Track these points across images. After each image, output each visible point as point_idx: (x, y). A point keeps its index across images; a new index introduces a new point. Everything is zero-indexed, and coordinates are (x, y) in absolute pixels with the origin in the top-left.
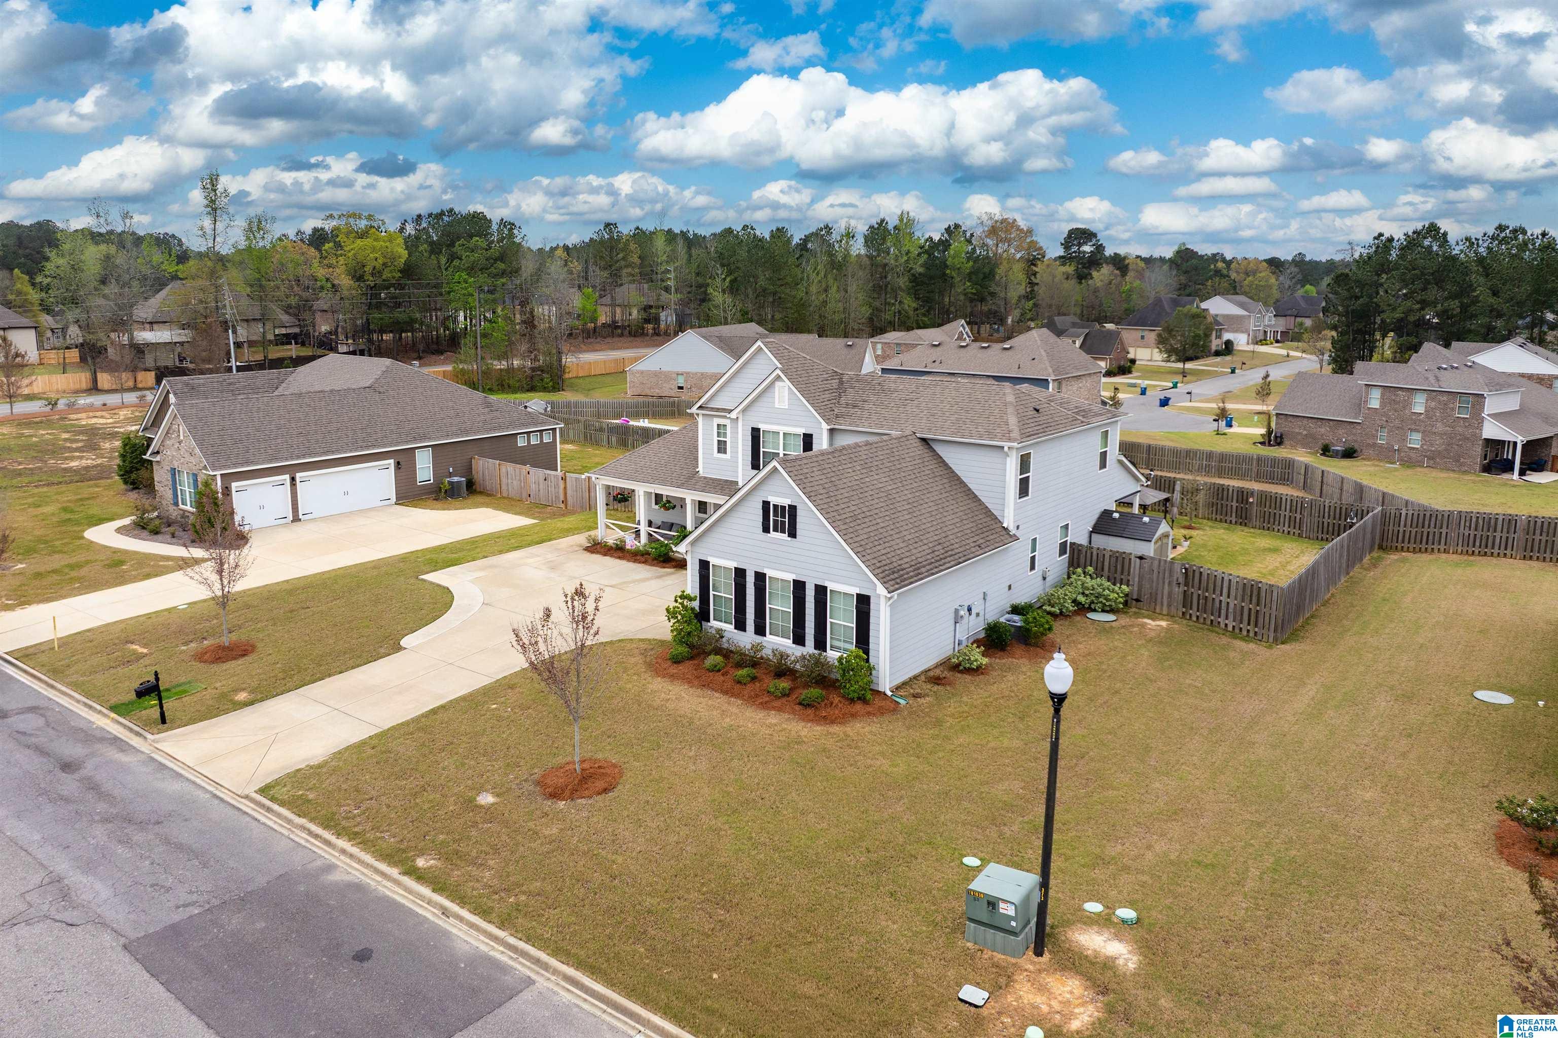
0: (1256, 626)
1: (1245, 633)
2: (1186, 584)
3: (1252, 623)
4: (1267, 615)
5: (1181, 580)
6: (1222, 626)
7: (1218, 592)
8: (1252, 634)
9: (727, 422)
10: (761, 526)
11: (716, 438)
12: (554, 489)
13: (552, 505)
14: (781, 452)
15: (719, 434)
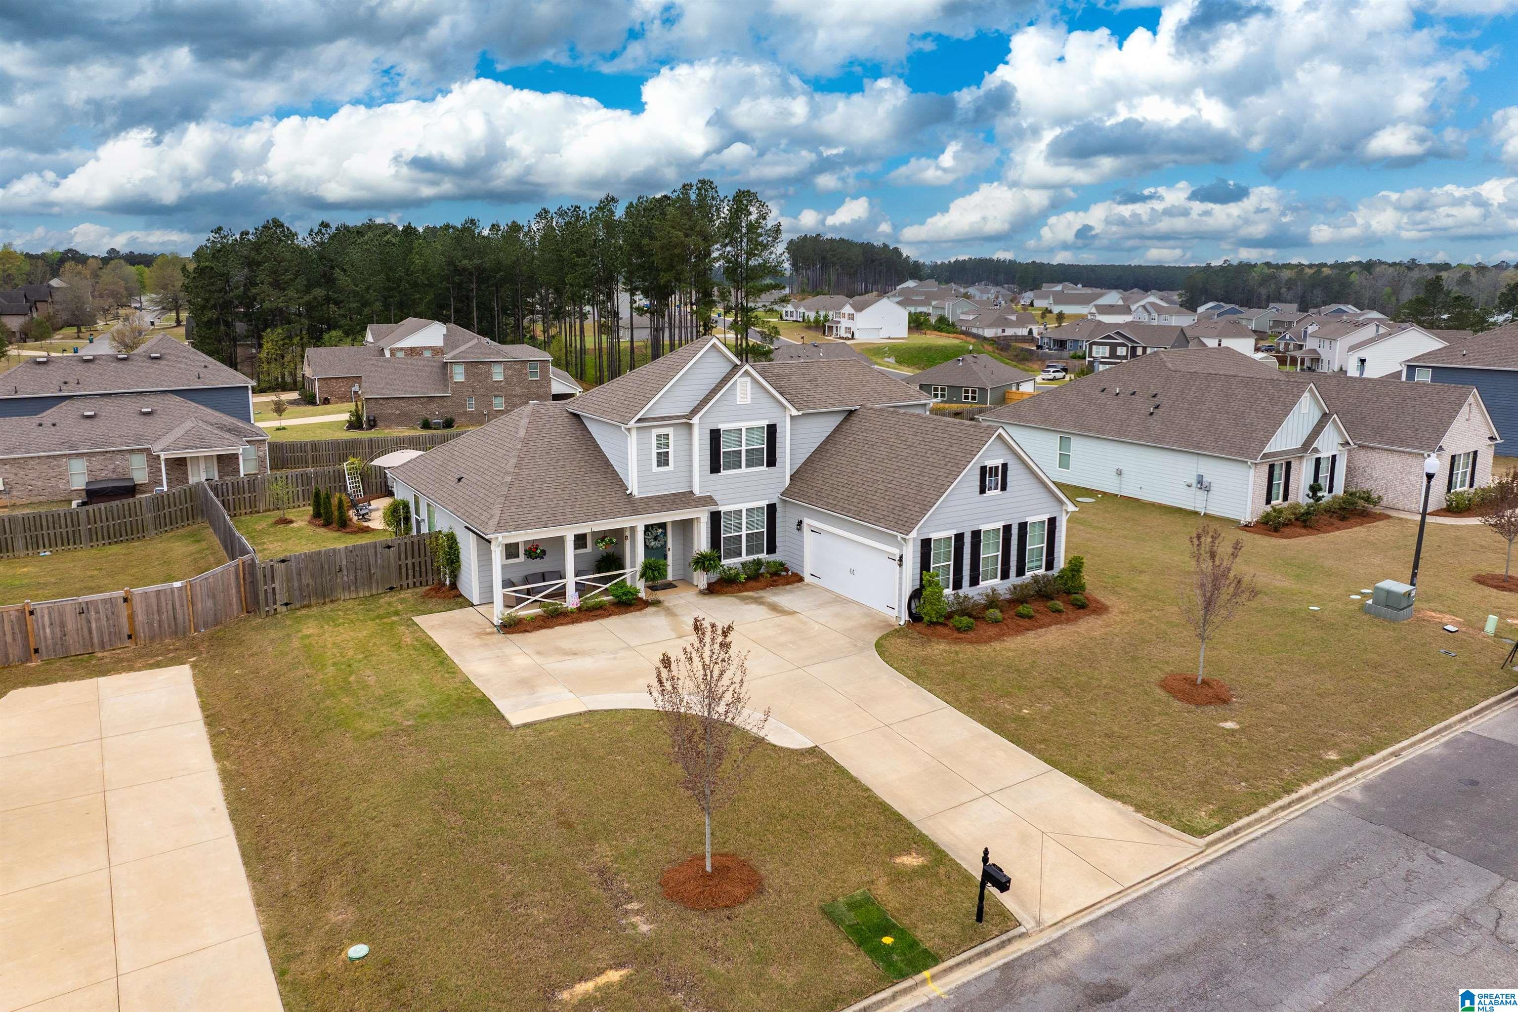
9: (670, 431)
10: (978, 489)
11: (655, 451)
12: (104, 622)
13: (103, 647)
14: (744, 449)
15: (659, 446)
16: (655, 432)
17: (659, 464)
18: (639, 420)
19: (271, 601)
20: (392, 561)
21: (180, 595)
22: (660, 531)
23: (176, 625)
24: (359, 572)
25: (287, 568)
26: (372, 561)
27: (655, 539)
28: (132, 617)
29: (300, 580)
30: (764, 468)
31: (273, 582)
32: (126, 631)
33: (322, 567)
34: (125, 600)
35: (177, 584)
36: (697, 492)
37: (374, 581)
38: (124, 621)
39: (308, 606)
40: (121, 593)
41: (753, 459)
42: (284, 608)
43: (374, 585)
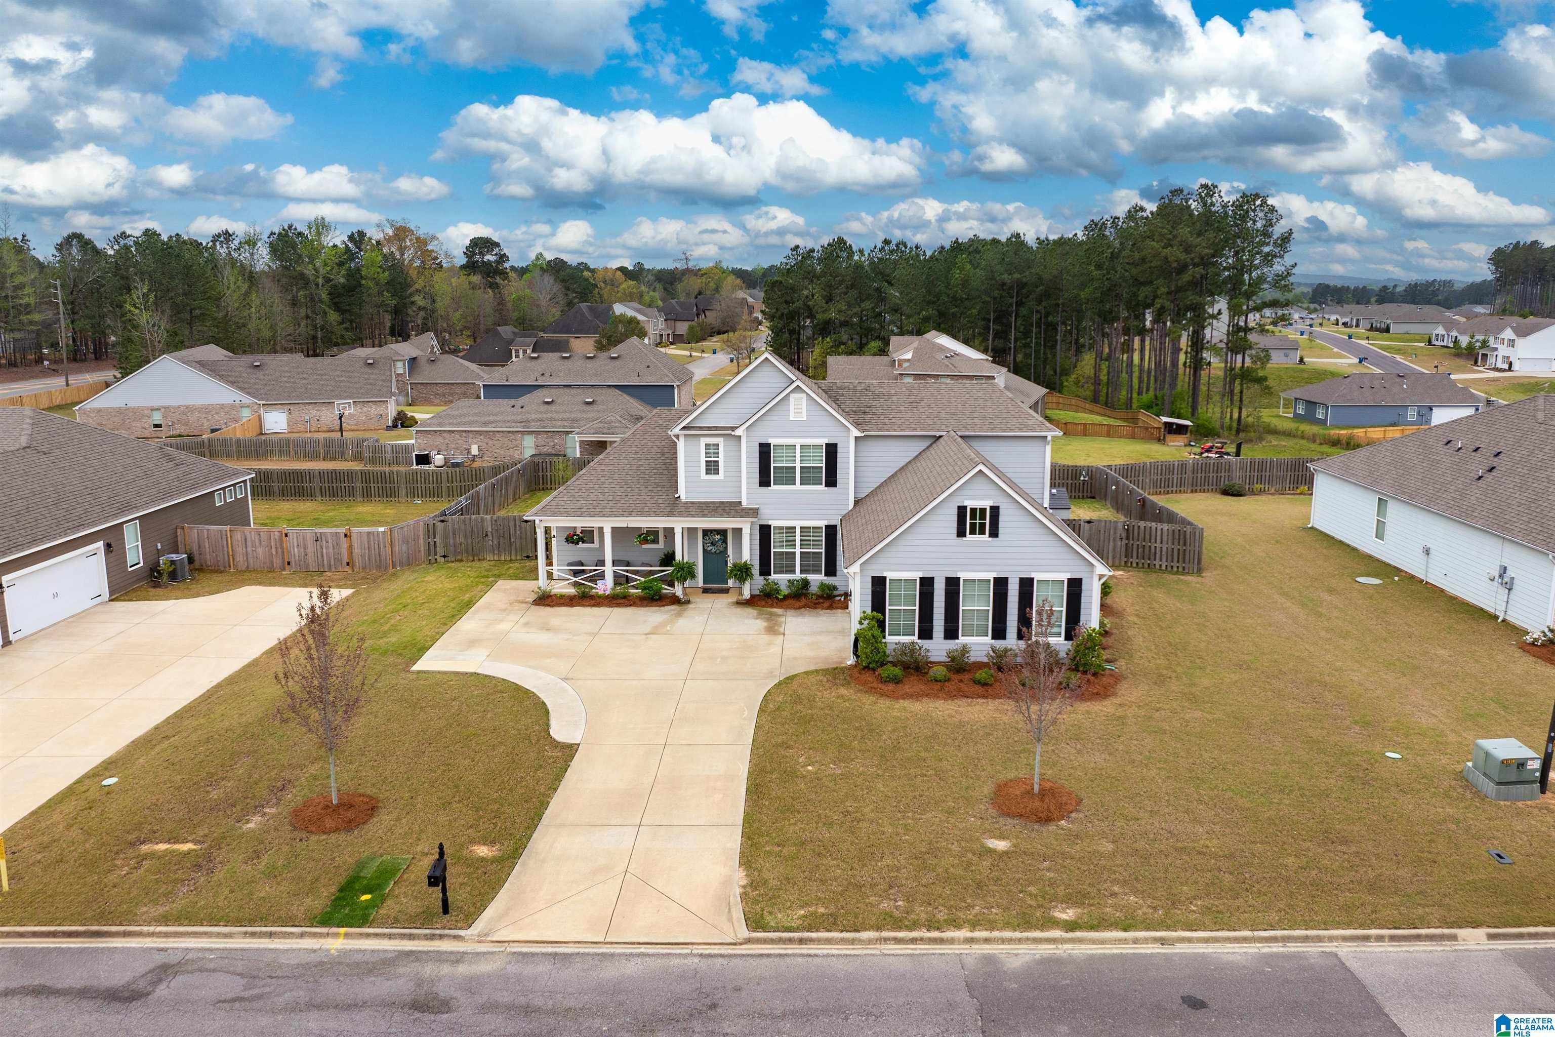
0: (1184, 562)
1: (1175, 569)
2: (1128, 538)
3: (1181, 560)
4: (1192, 552)
5: (1124, 535)
6: (1157, 566)
7: (1153, 540)
8: (1180, 569)
9: (720, 441)
10: (955, 531)
11: (703, 460)
12: (331, 550)
13: (330, 570)
14: (798, 465)
15: (707, 455)
16: (704, 441)
17: (708, 472)
18: (684, 428)
19: (433, 553)
20: (528, 533)
21: (384, 538)
22: (718, 537)
23: (380, 561)
24: (502, 539)
25: (445, 529)
26: (512, 531)
27: (713, 544)
28: (350, 547)
29: (454, 538)
30: (822, 487)
31: (435, 537)
32: (346, 559)
33: (472, 531)
34: (346, 536)
35: (381, 529)
36: (744, 504)
37: (513, 548)
38: (344, 551)
39: (461, 561)
40: (342, 530)
41: (809, 477)
42: (443, 559)
43: (513, 552)
